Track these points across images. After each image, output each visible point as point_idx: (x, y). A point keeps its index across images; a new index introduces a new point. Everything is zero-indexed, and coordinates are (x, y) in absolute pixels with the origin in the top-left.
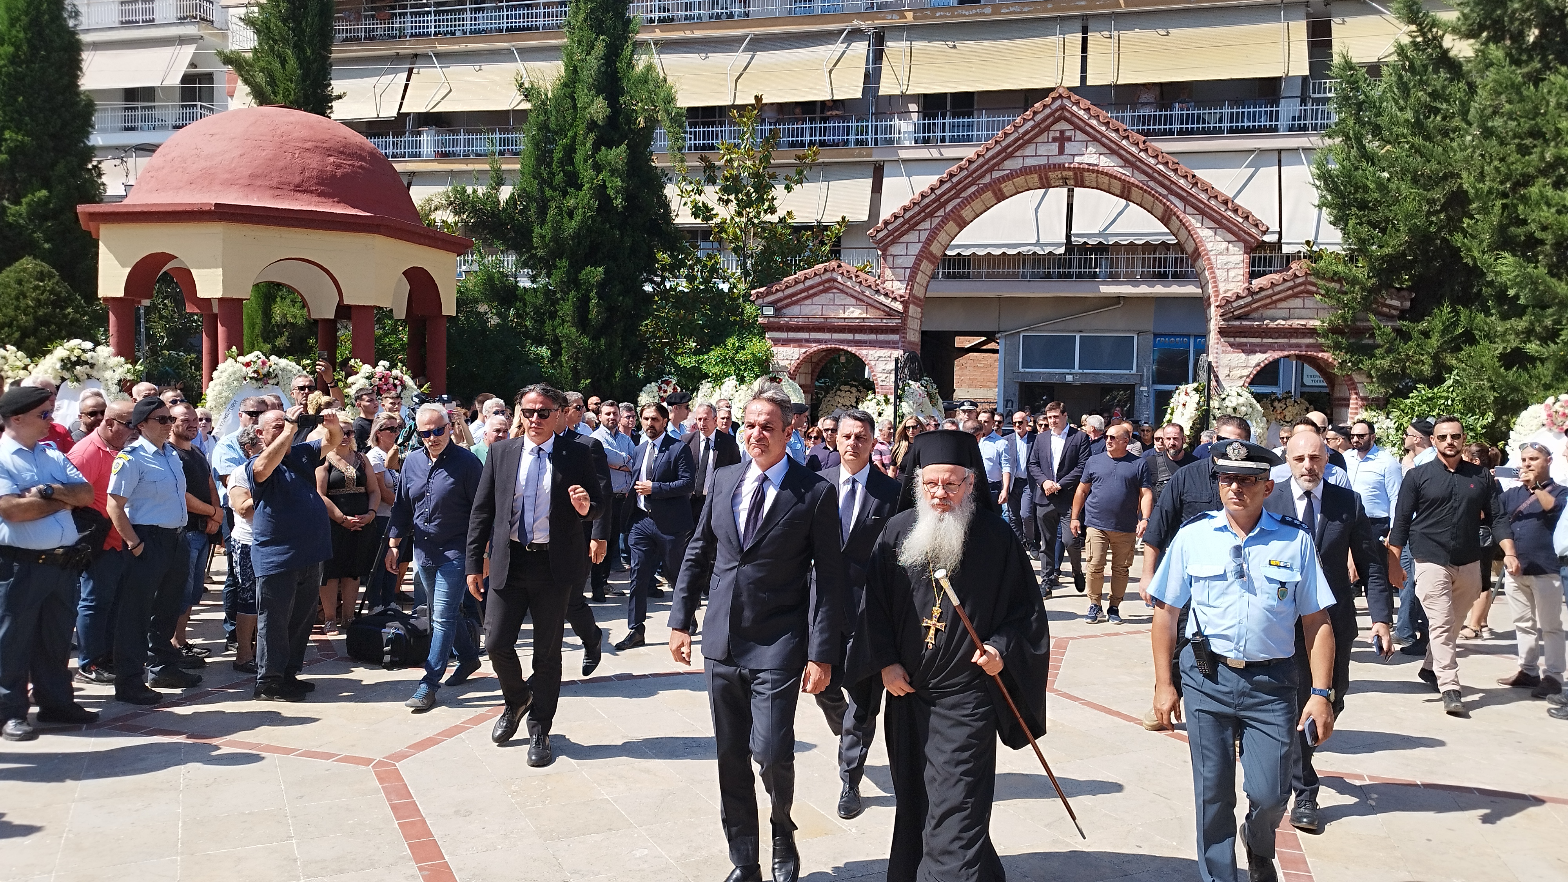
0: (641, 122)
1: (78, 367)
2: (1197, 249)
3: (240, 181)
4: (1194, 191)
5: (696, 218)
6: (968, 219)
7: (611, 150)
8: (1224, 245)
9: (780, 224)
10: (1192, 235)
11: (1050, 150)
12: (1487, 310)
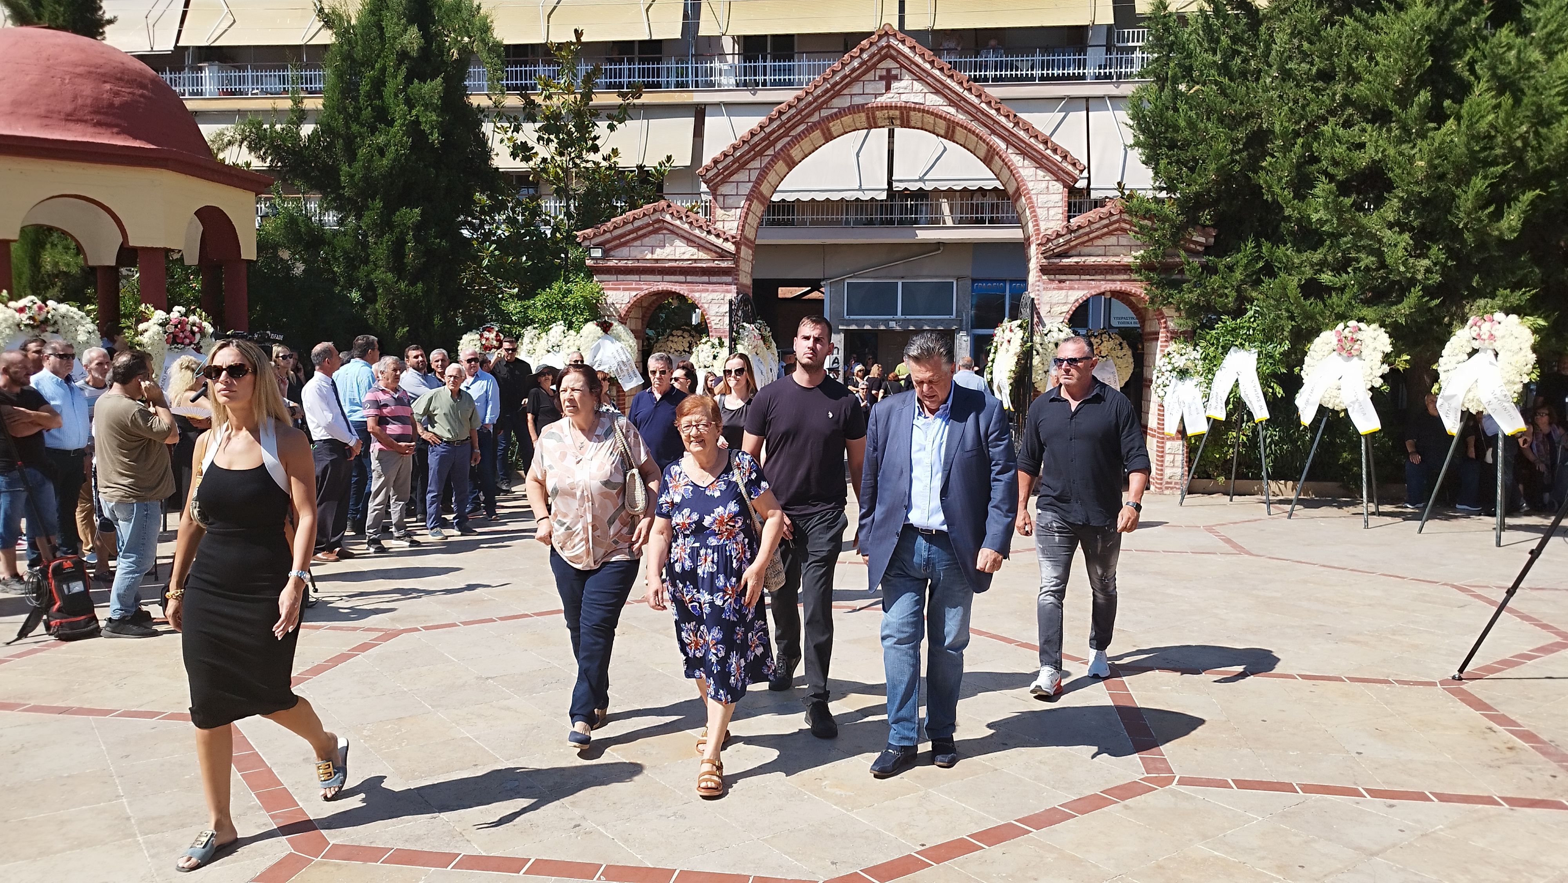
0: (455, 53)
2: (1018, 189)
4: (1015, 130)
5: (514, 159)
6: (796, 159)
7: (425, 83)
8: (1044, 184)
9: (604, 164)
10: (1014, 176)
11: (877, 89)
12: (1285, 244)
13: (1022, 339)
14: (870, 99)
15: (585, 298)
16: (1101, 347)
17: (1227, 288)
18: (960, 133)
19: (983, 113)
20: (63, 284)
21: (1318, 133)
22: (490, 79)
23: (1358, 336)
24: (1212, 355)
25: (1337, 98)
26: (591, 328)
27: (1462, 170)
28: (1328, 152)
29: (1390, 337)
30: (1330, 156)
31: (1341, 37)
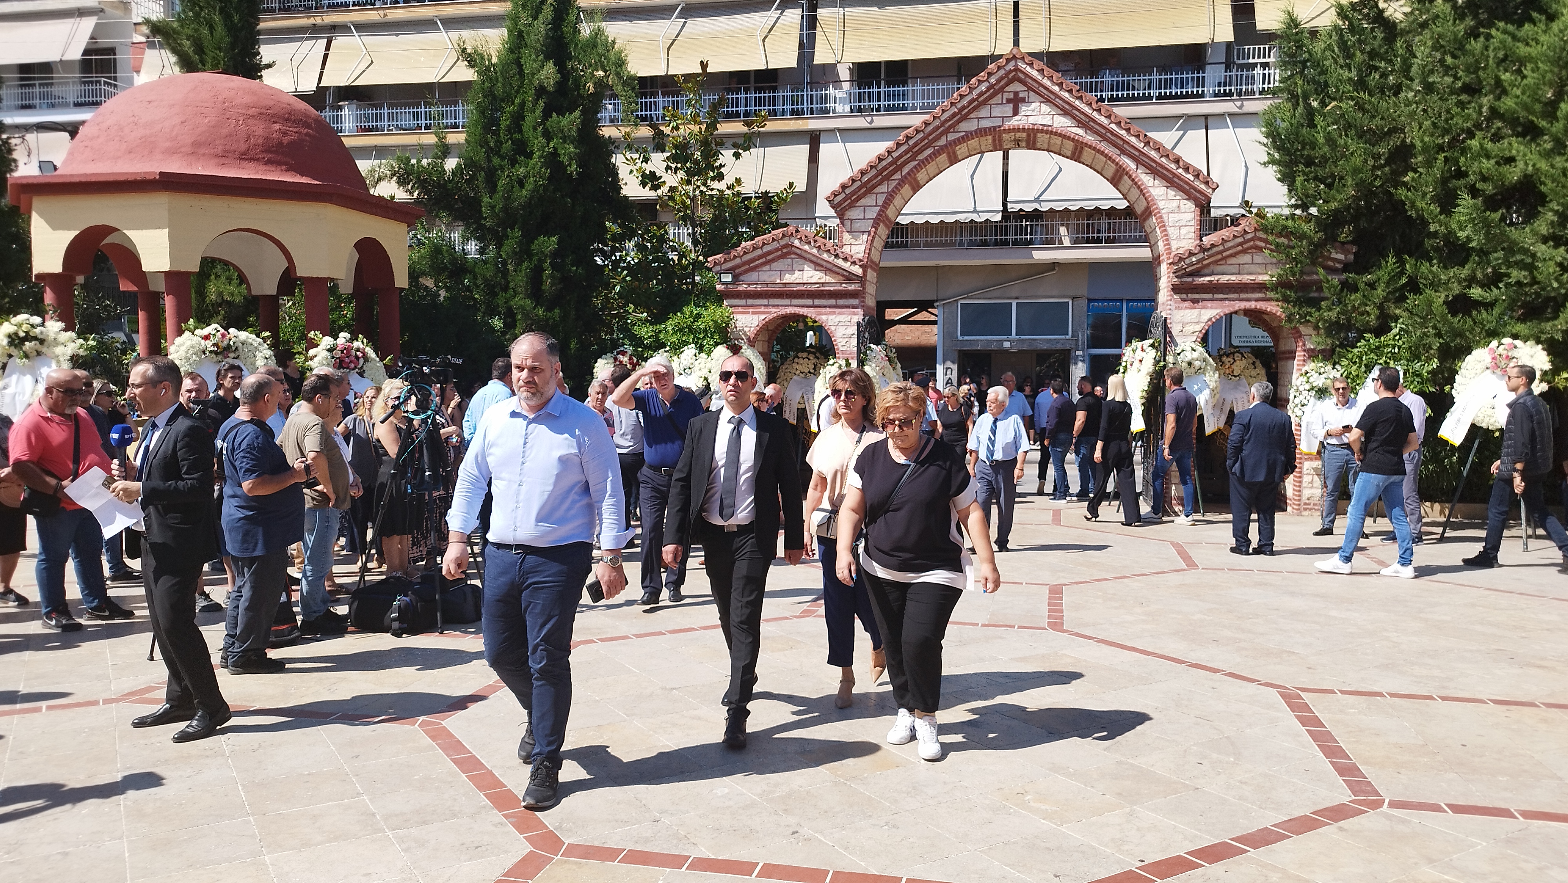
0: (591, 87)
1: (27, 343)
2: (1148, 208)
3: (183, 150)
4: (1146, 150)
5: (644, 187)
6: (921, 183)
7: (563, 116)
8: (1175, 204)
9: (728, 192)
10: (1144, 195)
11: (1004, 112)
12: (1430, 260)
13: (1155, 359)
14: (998, 122)
15: (715, 322)
16: (1234, 367)
17: (1368, 305)
18: (1087, 154)
19: (1112, 133)
20: (226, 313)
21: (1464, 148)
22: (624, 111)
23: (1514, 353)
24: (1354, 374)
25: (1484, 110)
26: (721, 351)
28: (1475, 166)
29: (1549, 355)
30: (1478, 170)
31: (1487, 50)
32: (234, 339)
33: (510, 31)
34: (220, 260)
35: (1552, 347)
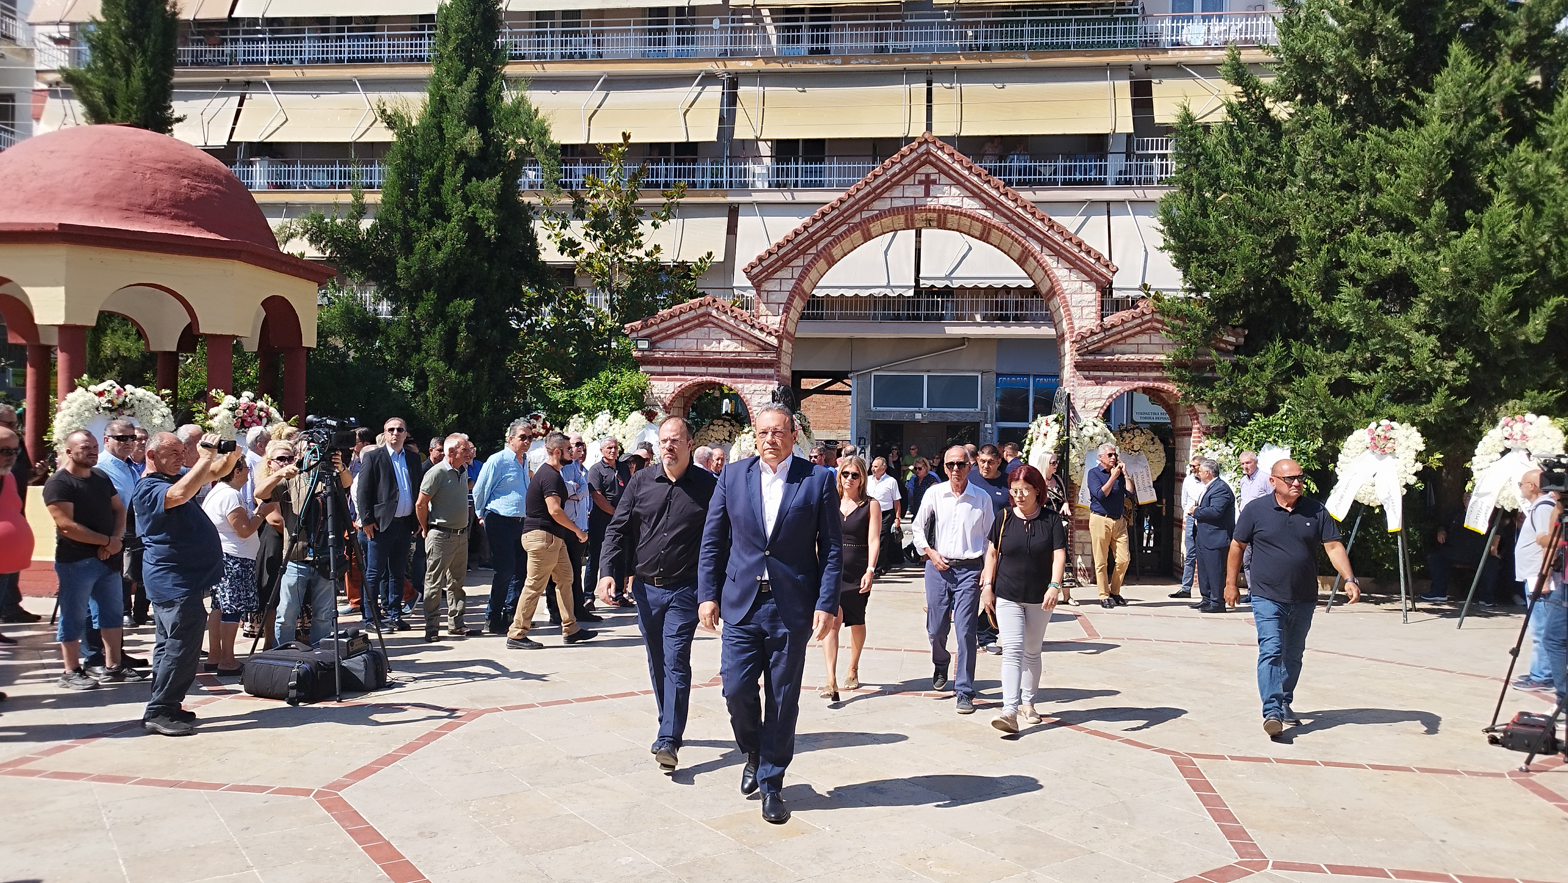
0: (512, 153)
2: (1052, 288)
3: (85, 202)
4: (1050, 233)
5: (562, 254)
6: (836, 258)
7: (483, 181)
8: (1078, 284)
9: (647, 259)
10: (1048, 276)
11: (916, 193)
12: (1314, 344)
13: (1059, 433)
14: (910, 203)
15: (632, 388)
16: (1134, 442)
17: (1257, 386)
18: (995, 235)
19: (1018, 216)
20: (121, 368)
21: (1344, 240)
22: (544, 177)
23: (1391, 434)
25: (1361, 206)
26: (637, 418)
27: (1486, 276)
28: (1354, 258)
29: (1422, 436)
30: (1356, 262)
31: (1363, 151)
32: (130, 396)
33: (432, 95)
34: (119, 315)
35: (1425, 430)
